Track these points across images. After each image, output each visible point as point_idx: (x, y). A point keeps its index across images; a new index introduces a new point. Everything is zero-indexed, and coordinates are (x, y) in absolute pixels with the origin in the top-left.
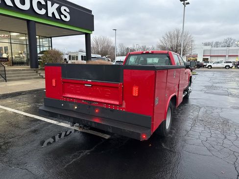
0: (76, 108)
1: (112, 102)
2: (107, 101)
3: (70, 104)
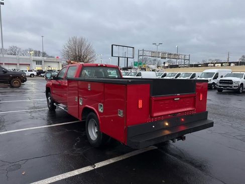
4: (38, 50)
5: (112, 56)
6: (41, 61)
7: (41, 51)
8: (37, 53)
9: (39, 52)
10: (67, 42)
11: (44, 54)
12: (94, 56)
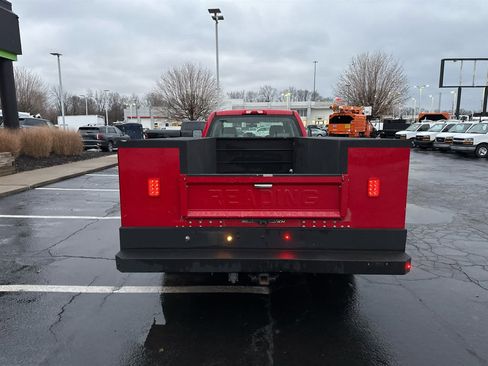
0: (230, 239)
1: (324, 214)
2: (310, 214)
3: (213, 233)
4: (303, 90)
5: (441, 86)
6: (306, 110)
7: (311, 90)
8: (303, 96)
9: (307, 92)
10: (347, 68)
11: (315, 96)
12: (405, 90)
